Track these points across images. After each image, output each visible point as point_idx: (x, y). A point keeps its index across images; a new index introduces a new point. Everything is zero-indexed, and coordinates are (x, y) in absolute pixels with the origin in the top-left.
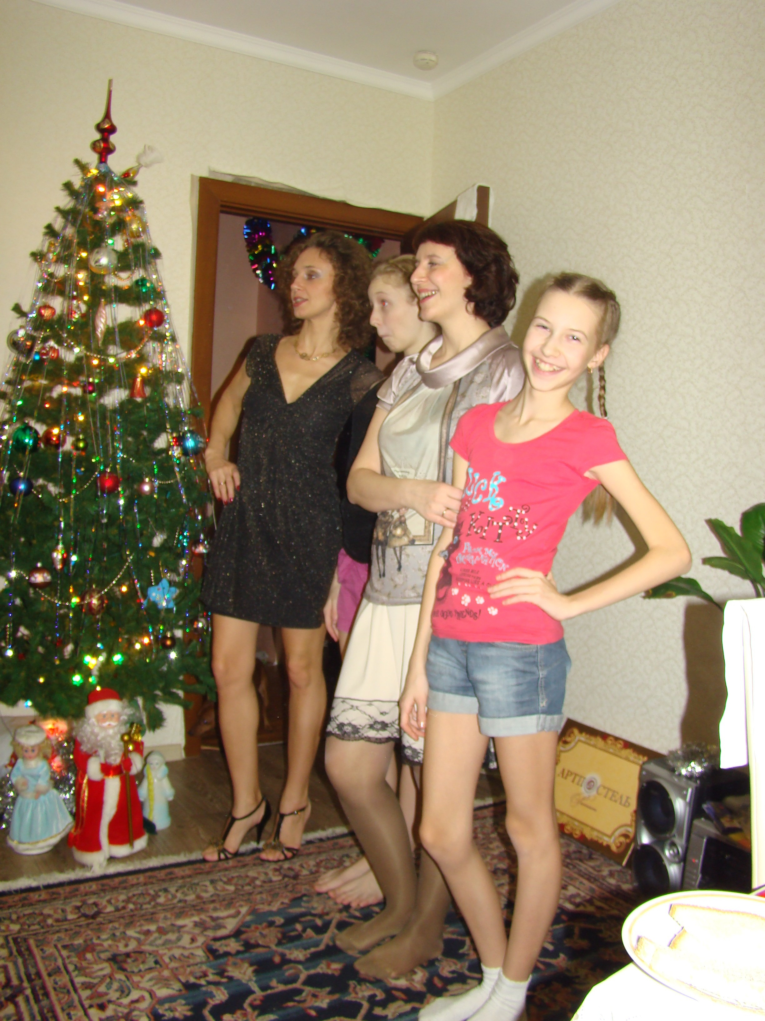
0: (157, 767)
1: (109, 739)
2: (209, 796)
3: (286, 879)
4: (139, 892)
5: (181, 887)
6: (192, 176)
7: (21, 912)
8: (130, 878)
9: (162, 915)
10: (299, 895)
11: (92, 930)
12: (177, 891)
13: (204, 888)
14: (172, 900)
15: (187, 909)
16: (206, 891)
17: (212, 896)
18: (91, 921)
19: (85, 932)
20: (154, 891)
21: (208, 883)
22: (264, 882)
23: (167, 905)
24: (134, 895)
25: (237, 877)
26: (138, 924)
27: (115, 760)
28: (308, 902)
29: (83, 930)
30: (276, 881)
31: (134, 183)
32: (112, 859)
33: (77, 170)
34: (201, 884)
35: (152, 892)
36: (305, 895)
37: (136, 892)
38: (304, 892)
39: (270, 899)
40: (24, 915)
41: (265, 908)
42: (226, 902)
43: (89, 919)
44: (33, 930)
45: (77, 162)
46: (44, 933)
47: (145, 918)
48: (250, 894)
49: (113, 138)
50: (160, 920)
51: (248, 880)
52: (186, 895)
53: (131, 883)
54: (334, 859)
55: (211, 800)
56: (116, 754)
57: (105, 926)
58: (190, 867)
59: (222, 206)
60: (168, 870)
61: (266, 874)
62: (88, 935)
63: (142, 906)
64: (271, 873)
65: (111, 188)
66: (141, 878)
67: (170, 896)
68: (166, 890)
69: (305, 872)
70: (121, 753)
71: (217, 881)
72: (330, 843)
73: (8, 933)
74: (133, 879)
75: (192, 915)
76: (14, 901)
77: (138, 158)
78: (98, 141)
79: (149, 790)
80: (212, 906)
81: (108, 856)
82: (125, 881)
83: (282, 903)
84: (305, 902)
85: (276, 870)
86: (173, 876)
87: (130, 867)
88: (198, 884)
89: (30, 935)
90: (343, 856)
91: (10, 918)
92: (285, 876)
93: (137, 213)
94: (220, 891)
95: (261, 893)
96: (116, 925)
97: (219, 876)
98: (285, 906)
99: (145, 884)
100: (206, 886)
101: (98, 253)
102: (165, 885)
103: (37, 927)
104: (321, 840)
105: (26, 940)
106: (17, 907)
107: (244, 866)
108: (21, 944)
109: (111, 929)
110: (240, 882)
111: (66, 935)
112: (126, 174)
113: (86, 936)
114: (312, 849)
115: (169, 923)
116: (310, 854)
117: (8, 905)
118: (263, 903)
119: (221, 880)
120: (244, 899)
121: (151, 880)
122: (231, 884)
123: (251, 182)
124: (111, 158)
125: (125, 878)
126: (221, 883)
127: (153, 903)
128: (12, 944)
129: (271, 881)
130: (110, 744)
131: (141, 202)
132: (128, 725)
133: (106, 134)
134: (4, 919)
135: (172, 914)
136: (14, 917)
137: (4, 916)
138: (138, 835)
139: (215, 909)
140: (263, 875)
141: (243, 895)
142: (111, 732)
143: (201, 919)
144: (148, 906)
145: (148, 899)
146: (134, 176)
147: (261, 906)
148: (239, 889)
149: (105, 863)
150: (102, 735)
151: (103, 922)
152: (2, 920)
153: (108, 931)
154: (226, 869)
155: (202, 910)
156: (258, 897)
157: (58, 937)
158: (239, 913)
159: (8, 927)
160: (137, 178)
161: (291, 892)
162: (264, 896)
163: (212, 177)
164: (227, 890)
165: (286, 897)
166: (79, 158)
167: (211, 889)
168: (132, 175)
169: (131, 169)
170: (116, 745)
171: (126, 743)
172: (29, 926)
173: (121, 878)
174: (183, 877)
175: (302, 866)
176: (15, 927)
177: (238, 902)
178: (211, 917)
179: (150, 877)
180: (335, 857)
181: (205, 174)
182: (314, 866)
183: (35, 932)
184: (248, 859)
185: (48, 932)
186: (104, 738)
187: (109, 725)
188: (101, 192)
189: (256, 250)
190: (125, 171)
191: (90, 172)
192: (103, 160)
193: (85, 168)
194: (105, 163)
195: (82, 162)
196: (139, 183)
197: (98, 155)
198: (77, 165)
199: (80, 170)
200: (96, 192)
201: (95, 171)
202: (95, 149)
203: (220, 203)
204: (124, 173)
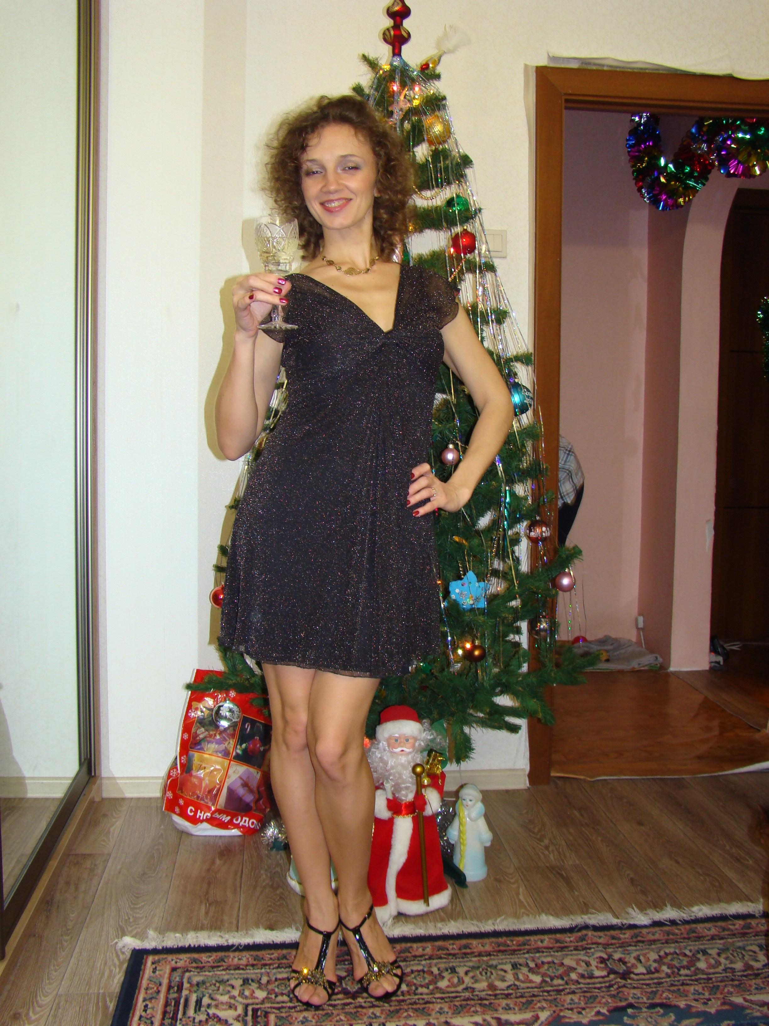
0: (470, 803)
1: (399, 768)
2: (546, 841)
3: (612, 976)
4: (420, 968)
5: (473, 968)
6: (526, 66)
7: (275, 974)
8: (415, 945)
9: (437, 1007)
10: (623, 1004)
11: (346, 1013)
12: (466, 973)
13: (502, 973)
14: (455, 986)
15: (472, 1002)
16: (503, 980)
17: (508, 987)
18: (350, 1000)
19: (338, 1015)
20: (439, 969)
21: (508, 967)
22: (583, 976)
23: (448, 992)
24: (412, 972)
25: (549, 963)
26: (405, 1014)
27: (406, 796)
28: (633, 1017)
29: (335, 1012)
30: (597, 977)
31: (438, 77)
32: (400, 916)
33: (364, 69)
34: (500, 967)
35: (435, 970)
36: (631, 1006)
37: (415, 968)
38: (631, 1000)
39: (582, 1004)
40: (276, 979)
41: (574, 1017)
42: (524, 1000)
43: (348, 998)
44: (278, 1003)
45: (365, 58)
46: (290, 1008)
47: (415, 1006)
48: (559, 991)
49: (407, 24)
50: (433, 1013)
51: (561, 970)
52: (476, 981)
53: (413, 954)
54: (685, 955)
55: (547, 848)
56: (407, 788)
57: (364, 1010)
58: (493, 940)
59: (567, 101)
60: (464, 942)
61: (588, 964)
62: (341, 1020)
63: (417, 989)
64: (594, 963)
65: (403, 85)
66: (429, 948)
67: (456, 980)
68: (453, 970)
69: (641, 969)
70: (414, 788)
71: (520, 965)
72: (684, 929)
73: (250, 1001)
74: (418, 948)
75: (476, 1012)
76: (271, 959)
77: (439, 43)
78: (389, 29)
79: (460, 831)
80: (504, 1002)
81: (395, 913)
82: (407, 950)
83: (598, 1013)
84: (629, 1016)
85: (602, 960)
86: (468, 951)
87: (419, 931)
88: (496, 967)
89: (274, 1008)
90: (698, 952)
91: (259, 982)
92: (612, 972)
93: (441, 113)
94: (523, 982)
95: (574, 992)
96: (377, 1011)
97: (526, 959)
98: (601, 1018)
99: (430, 958)
100: (505, 971)
102: (454, 963)
103: (285, 998)
104: (673, 922)
105: (266, 1014)
106: (272, 967)
107: (562, 949)
108: (259, 1019)
109: (370, 1017)
110: (550, 973)
111: (313, 1017)
112: (425, 67)
113: (337, 1021)
114: (658, 933)
115: (443, 1020)
116: (654, 941)
117: (263, 962)
118: (572, 1009)
119: (527, 965)
120: (549, 998)
121: (440, 952)
122: (537, 973)
123: (603, 65)
124: (405, 49)
125: (409, 945)
126: (525, 970)
127: (431, 987)
128: (249, 1018)
129: (591, 977)
130: (400, 774)
131: (444, 98)
132: (426, 753)
133: (398, 19)
134: (252, 981)
135: (450, 1008)
136: (264, 980)
137: (254, 976)
138: (438, 889)
139: (508, 1008)
140: (583, 964)
141: (548, 992)
142: (403, 759)
143: (484, 1020)
144: (425, 990)
145: (428, 978)
146: (434, 68)
147: (568, 1013)
148: (546, 982)
149: (390, 922)
150: (391, 762)
151: (363, 1004)
152: (250, 981)
153: (365, 1019)
154: (538, 950)
155: (491, 1007)
156: (568, 998)
157: (304, 1017)
158: (537, 1018)
159: (253, 992)
160: (439, 70)
161: (613, 996)
162: (576, 998)
163: (552, 65)
164: (531, 981)
165: (606, 1003)
166: (366, 54)
167: (510, 977)
168: (431, 66)
169: (431, 58)
170: (407, 775)
171: (418, 776)
172: (276, 996)
173: (404, 945)
174: (480, 955)
175: (638, 959)
176: (261, 994)
177: (539, 1001)
178: (498, 1019)
179: (440, 948)
180: (688, 952)
181: (543, 62)
182: (655, 961)
183: (280, 1005)
184: (568, 938)
185: (295, 1007)
186: (392, 768)
187: (402, 751)
188: (394, 91)
189: (642, 165)
190: (424, 63)
191: (381, 69)
192: (397, 51)
193: (375, 64)
194: (399, 54)
195: (371, 58)
196: (441, 76)
197: (390, 47)
198: (366, 63)
199: (370, 69)
200: (389, 92)
201: (387, 67)
202: (385, 40)
203: (564, 97)
204: (424, 65)
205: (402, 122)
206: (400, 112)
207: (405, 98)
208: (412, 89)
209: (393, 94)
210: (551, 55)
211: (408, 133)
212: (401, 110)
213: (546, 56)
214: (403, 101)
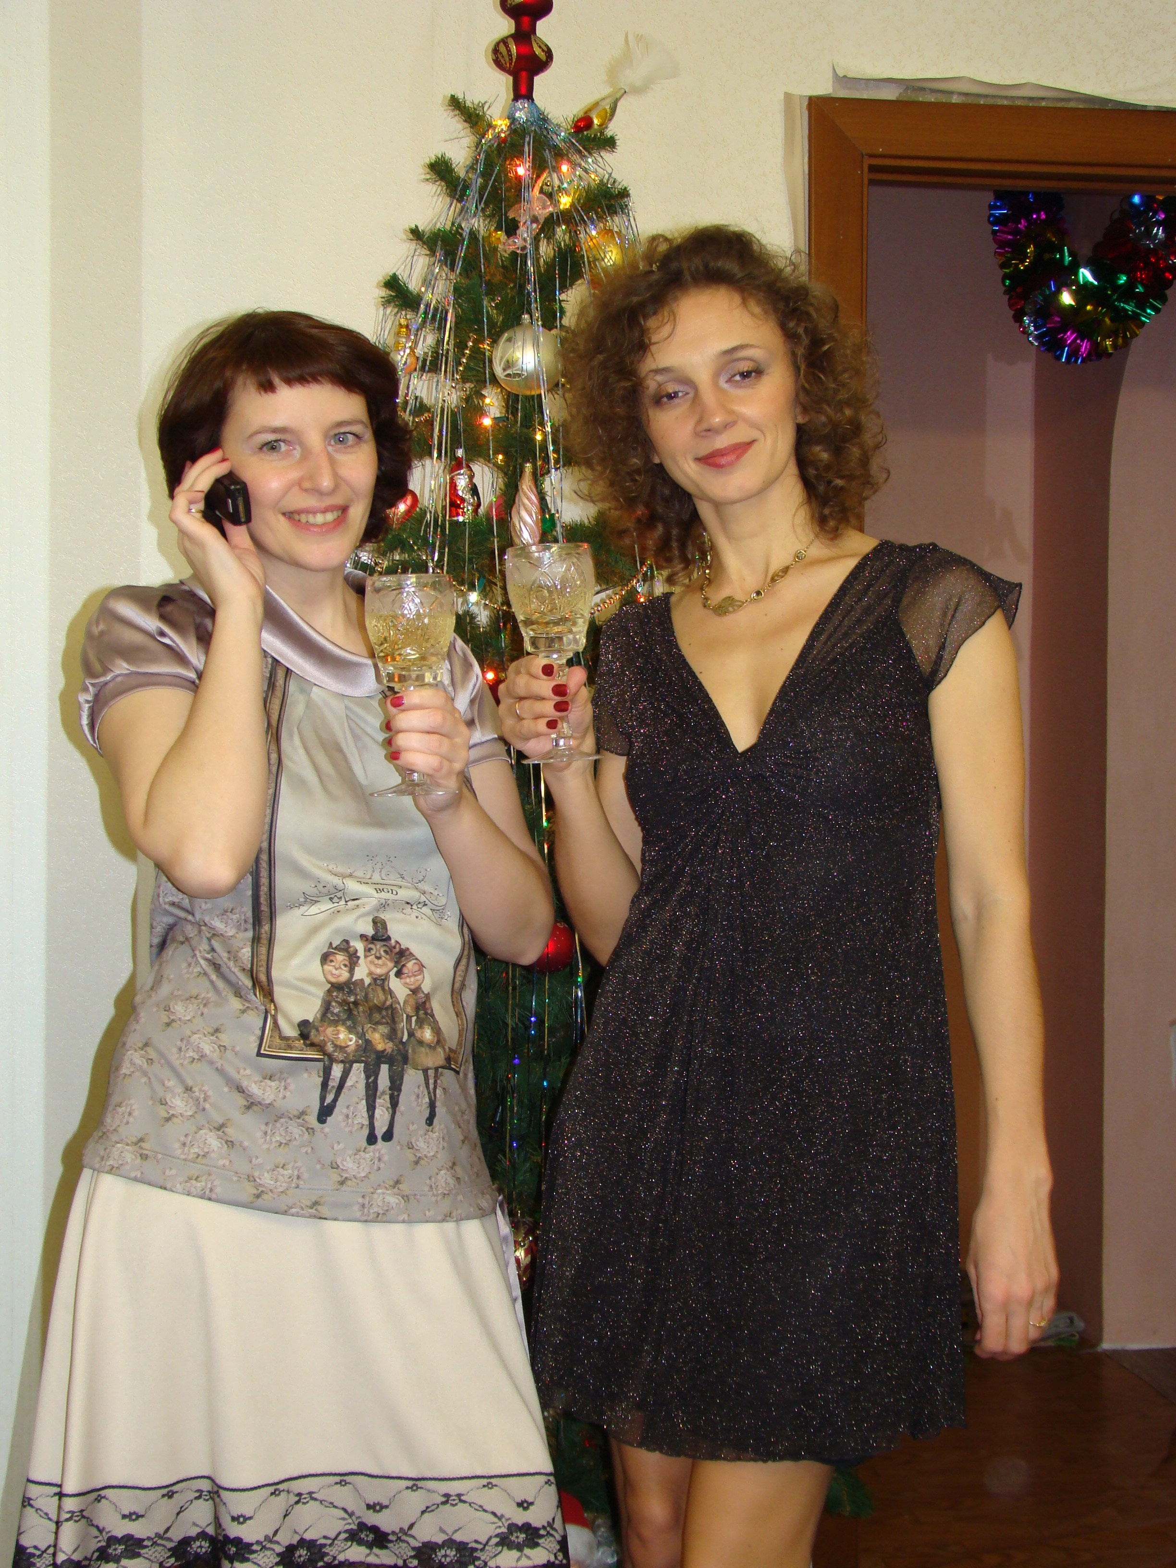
6: (788, 97)
31: (610, 143)
33: (455, 125)
45: (455, 103)
49: (544, 28)
59: (873, 169)
65: (539, 166)
77: (612, 73)
78: (504, 41)
93: (616, 223)
101: (509, 340)
112: (583, 124)
123: (951, 93)
131: (624, 194)
133: (526, 20)
146: (603, 126)
163: (842, 94)
166: (460, 96)
168: (596, 121)
169: (597, 104)
181: (824, 88)
188: (518, 178)
189: (1022, 261)
190: (581, 115)
191: (490, 126)
192: (523, 91)
193: (478, 115)
194: (529, 97)
195: (468, 104)
196: (618, 143)
197: (511, 78)
198: (457, 112)
199: (467, 125)
200: (508, 180)
201: (502, 124)
202: (498, 63)
203: (867, 162)
204: (580, 120)
205: (536, 240)
206: (535, 226)
207: (541, 191)
208: (557, 169)
209: (518, 188)
210: (841, 75)
211: (550, 266)
212: (535, 220)
213: (830, 74)
214: (538, 199)
